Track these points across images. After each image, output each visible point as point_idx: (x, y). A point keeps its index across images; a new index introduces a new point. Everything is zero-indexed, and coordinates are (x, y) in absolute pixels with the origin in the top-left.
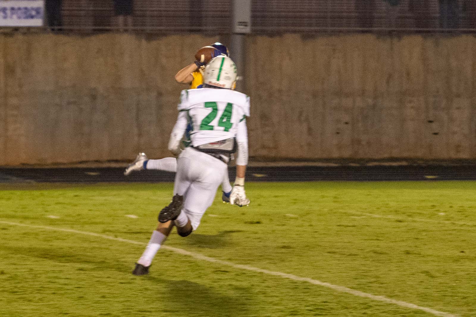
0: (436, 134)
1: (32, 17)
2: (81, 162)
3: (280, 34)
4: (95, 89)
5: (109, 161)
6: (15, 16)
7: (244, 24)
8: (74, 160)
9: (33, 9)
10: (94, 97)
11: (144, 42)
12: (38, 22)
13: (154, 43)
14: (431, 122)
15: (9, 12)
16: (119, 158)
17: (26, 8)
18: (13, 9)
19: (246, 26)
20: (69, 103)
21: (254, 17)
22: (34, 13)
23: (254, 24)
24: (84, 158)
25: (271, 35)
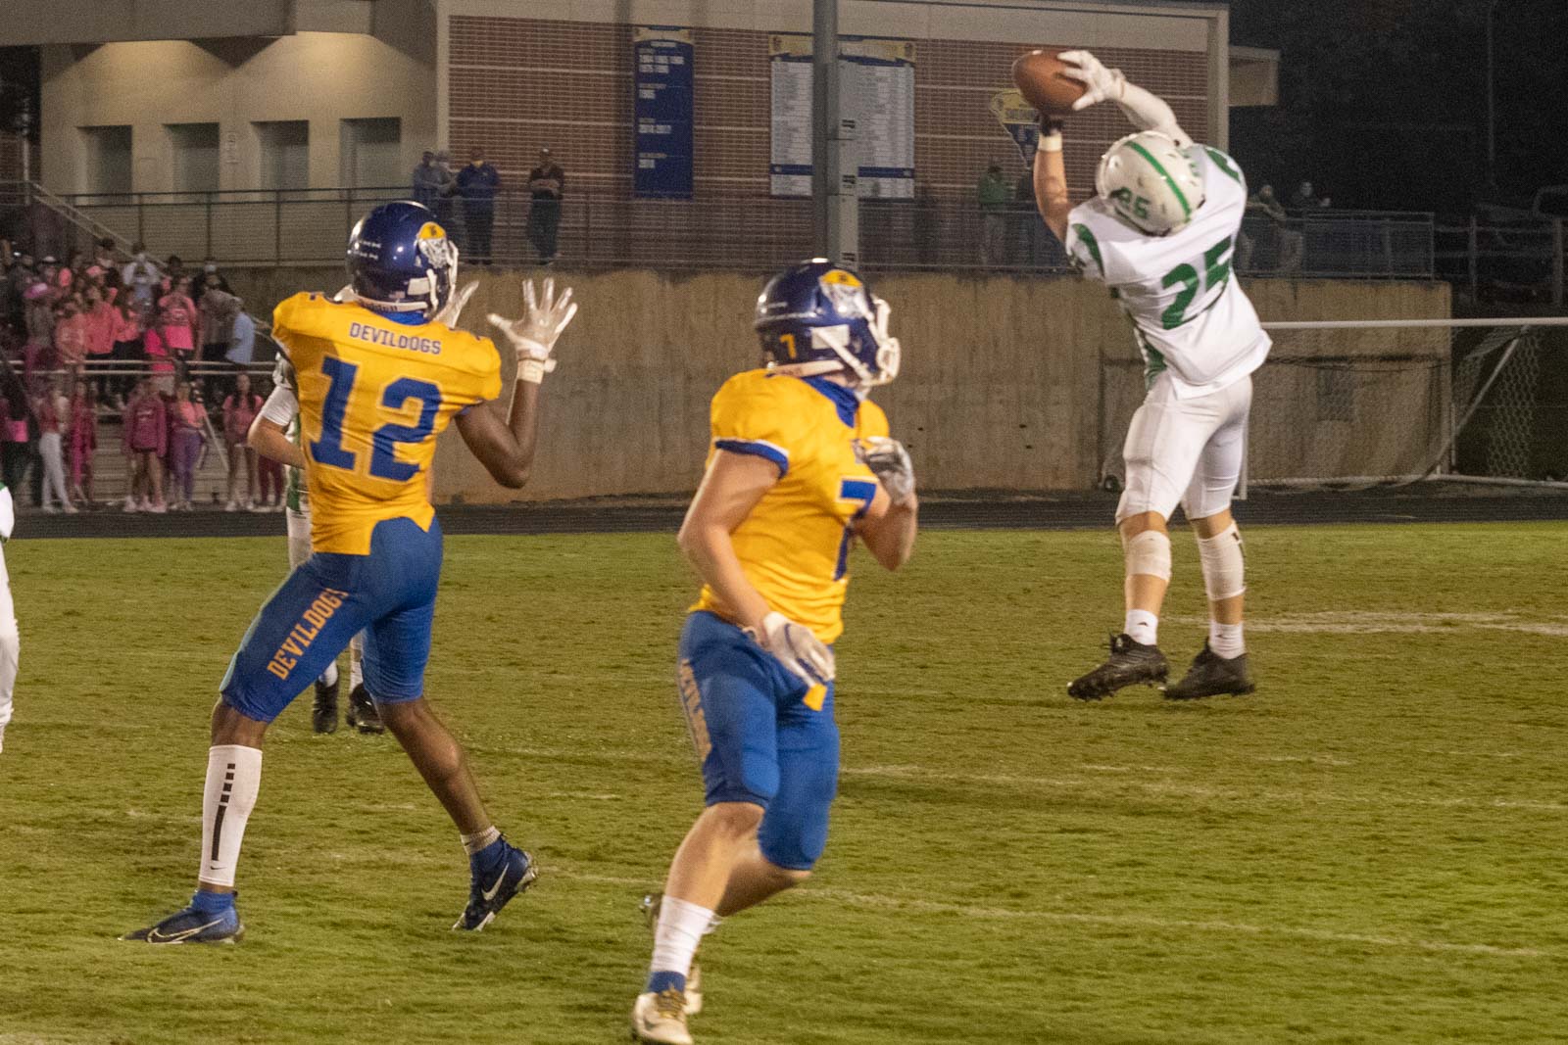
0: (1029, 447)
13: (681, 288)
14: (1023, 426)
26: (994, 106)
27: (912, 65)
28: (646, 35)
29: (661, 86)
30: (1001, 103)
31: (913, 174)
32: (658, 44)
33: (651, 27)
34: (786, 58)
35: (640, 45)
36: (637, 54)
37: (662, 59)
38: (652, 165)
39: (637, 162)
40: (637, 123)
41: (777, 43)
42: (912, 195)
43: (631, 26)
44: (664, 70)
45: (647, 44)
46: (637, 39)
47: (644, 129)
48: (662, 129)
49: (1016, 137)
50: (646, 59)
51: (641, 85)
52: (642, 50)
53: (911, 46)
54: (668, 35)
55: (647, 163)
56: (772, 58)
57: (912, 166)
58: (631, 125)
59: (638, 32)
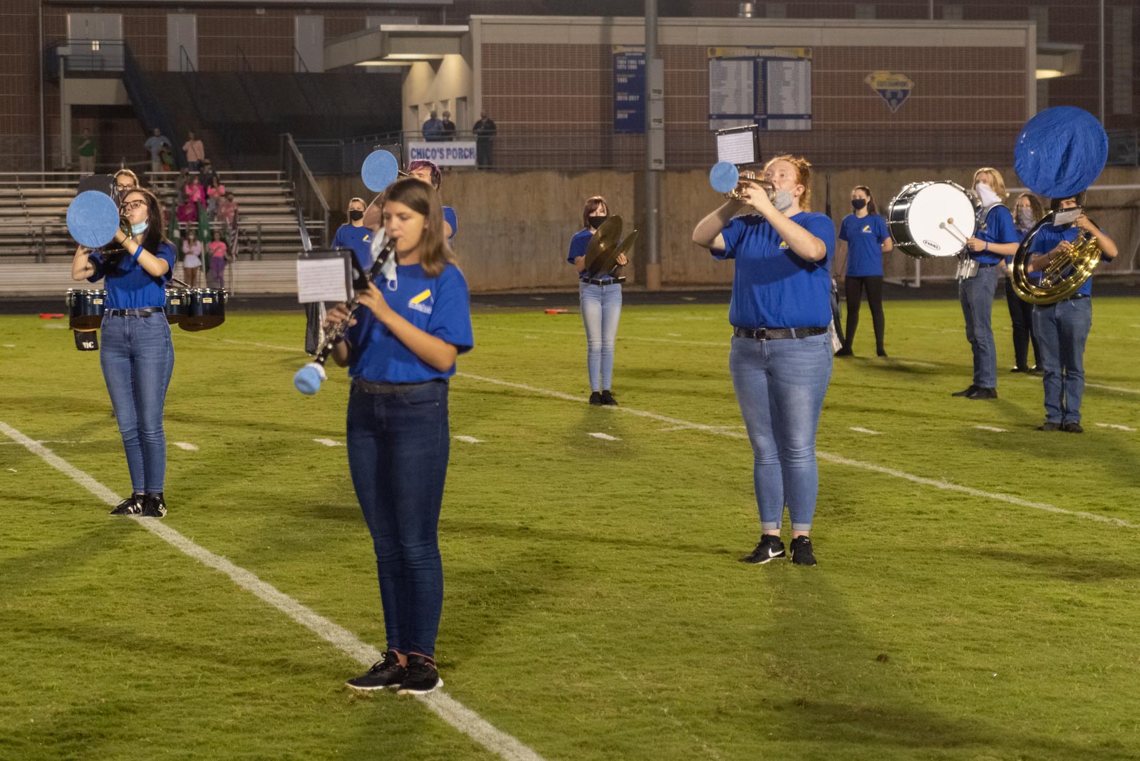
1: (466, 157)
2: (512, 289)
3: (688, 170)
4: (523, 222)
5: (538, 287)
6: (450, 157)
7: (660, 161)
8: (506, 287)
9: (466, 149)
10: (522, 230)
11: (566, 179)
12: (472, 162)
13: (576, 180)
15: (445, 153)
16: (546, 284)
17: (460, 149)
18: (448, 150)
19: (661, 163)
20: (500, 235)
21: (667, 155)
22: (467, 153)
23: (667, 161)
24: (515, 285)
25: (681, 171)
26: (868, 80)
27: (810, 60)
28: (620, 50)
29: (632, 76)
30: (873, 78)
31: (810, 117)
32: (630, 54)
33: (625, 46)
34: (719, 59)
35: (616, 55)
36: (615, 61)
37: (632, 62)
38: (626, 116)
39: (615, 114)
40: (615, 97)
41: (713, 51)
42: (810, 128)
43: (611, 45)
44: (634, 67)
45: (622, 55)
46: (614, 52)
47: (620, 98)
48: (632, 98)
49: (884, 96)
50: (621, 62)
51: (618, 75)
52: (618, 58)
53: (808, 51)
54: (636, 49)
55: (622, 115)
56: (710, 59)
57: (810, 112)
58: (612, 96)
59: (615, 48)
